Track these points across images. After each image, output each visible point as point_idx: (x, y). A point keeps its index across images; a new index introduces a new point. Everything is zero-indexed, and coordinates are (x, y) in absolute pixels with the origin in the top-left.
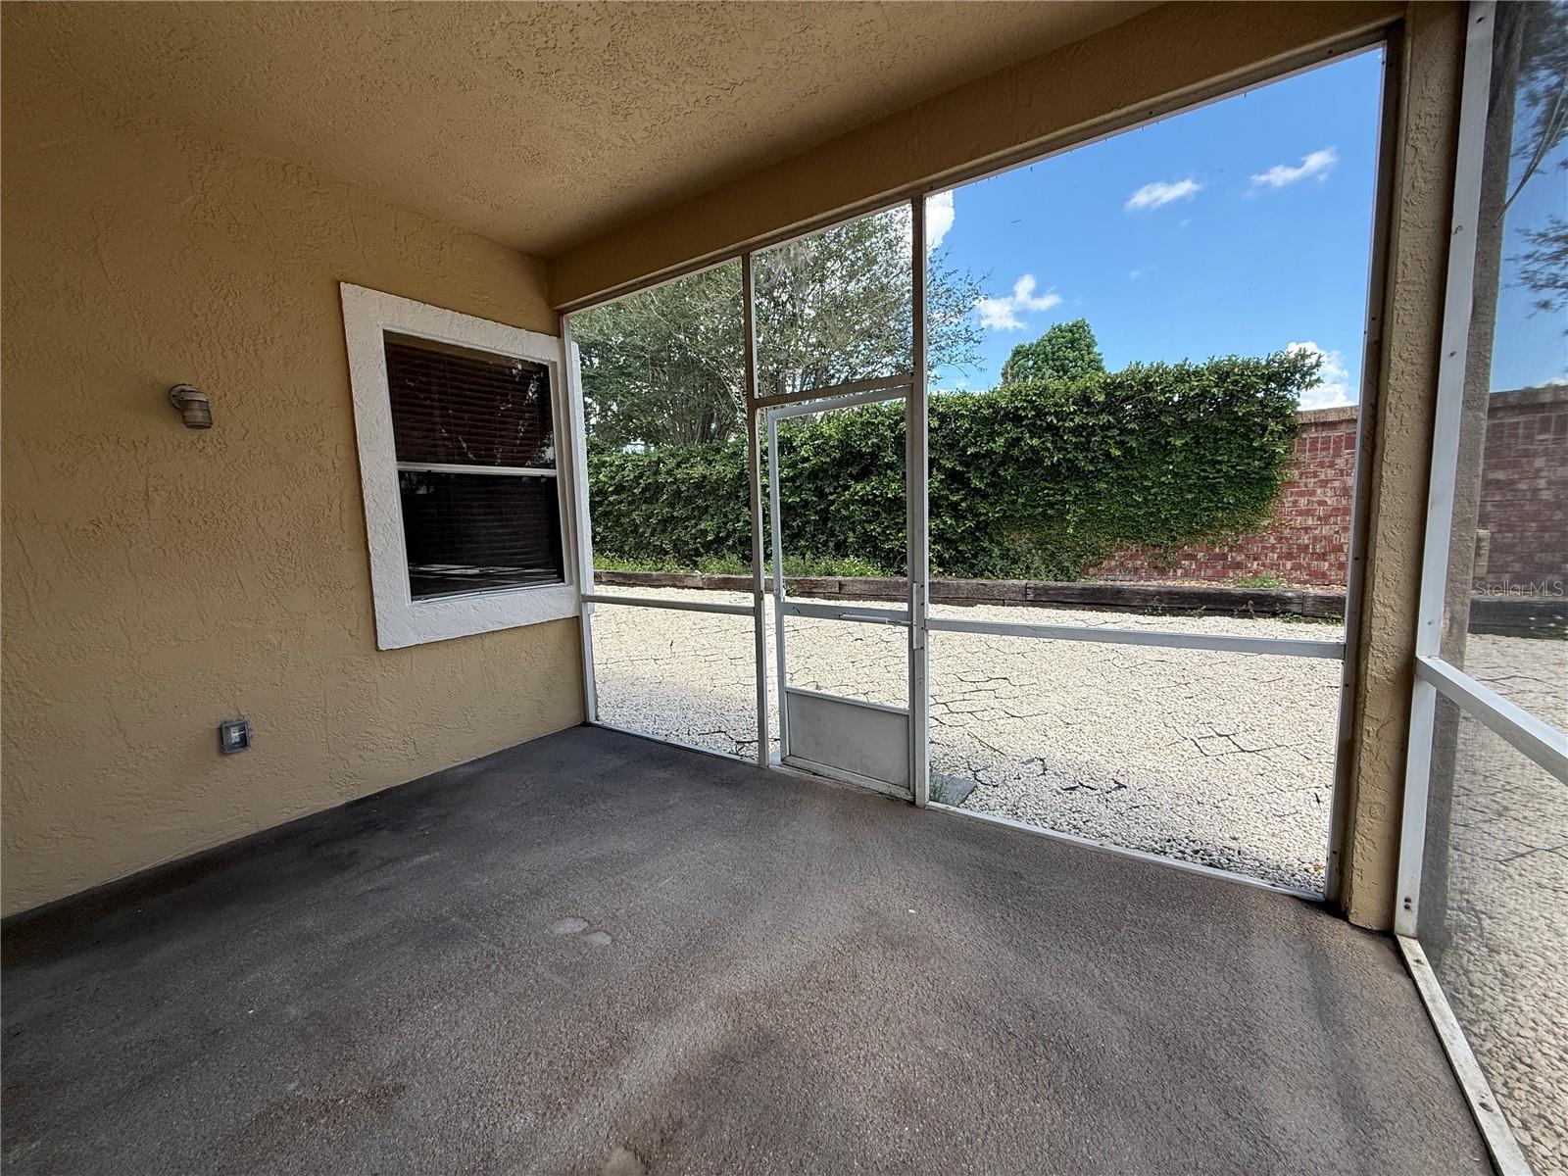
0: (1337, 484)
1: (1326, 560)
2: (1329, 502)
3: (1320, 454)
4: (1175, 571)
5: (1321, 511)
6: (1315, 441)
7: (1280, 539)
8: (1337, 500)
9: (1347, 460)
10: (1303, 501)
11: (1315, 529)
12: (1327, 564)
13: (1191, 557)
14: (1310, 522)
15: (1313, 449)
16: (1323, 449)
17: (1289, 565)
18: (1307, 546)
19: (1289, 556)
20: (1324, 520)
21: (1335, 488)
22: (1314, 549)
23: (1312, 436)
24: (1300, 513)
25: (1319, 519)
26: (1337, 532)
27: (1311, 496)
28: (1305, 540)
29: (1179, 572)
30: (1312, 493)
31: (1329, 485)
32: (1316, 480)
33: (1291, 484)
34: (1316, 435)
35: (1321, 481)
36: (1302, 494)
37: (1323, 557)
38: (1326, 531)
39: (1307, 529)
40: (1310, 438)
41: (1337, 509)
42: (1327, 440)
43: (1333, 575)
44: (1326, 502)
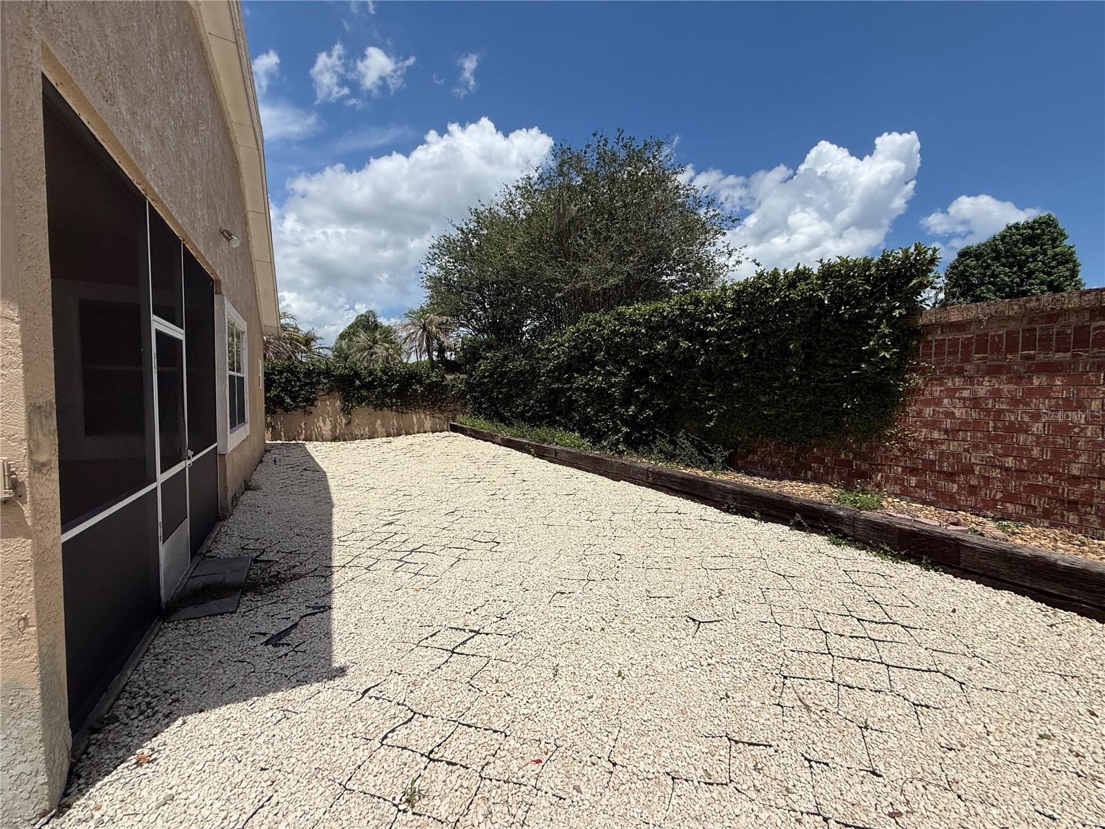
0: (966, 394)
1: (954, 482)
2: (957, 414)
3: (947, 360)
4: (805, 473)
5: (948, 423)
6: (940, 344)
7: (904, 450)
8: (967, 412)
9: (978, 366)
10: (928, 411)
11: (942, 444)
12: (955, 486)
13: (820, 461)
14: (936, 435)
15: (940, 353)
16: (950, 354)
17: (913, 481)
18: (933, 462)
19: (913, 471)
20: (951, 433)
21: (964, 399)
22: (941, 467)
23: (937, 338)
24: (925, 424)
25: (946, 432)
26: (966, 450)
27: (937, 406)
28: (931, 455)
29: (810, 474)
30: (938, 402)
31: (957, 395)
32: (943, 388)
33: (916, 391)
34: (941, 337)
35: (948, 390)
36: (927, 403)
37: (950, 476)
38: (953, 446)
39: (933, 443)
40: (936, 340)
41: (965, 422)
42: (954, 343)
43: (963, 499)
44: (953, 413)
